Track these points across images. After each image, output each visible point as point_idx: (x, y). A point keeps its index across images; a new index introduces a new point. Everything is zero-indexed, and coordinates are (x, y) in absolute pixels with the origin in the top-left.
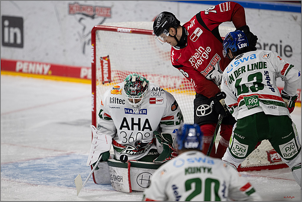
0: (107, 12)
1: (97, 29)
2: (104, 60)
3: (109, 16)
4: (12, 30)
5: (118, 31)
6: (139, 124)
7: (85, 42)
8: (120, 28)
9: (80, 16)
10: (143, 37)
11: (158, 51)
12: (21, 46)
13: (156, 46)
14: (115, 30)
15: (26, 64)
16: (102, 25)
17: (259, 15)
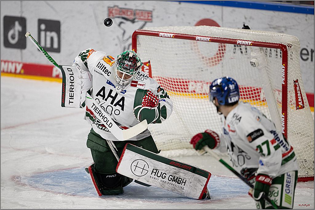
0: (148, 16)
1: (138, 33)
2: (145, 66)
3: (151, 21)
4: (48, 33)
5: (160, 36)
6: (114, 98)
7: (125, 47)
8: (162, 32)
9: (120, 20)
11: (201, 56)
12: (58, 50)
13: (199, 52)
14: (156, 35)
16: (143, 29)
17: (306, 20)
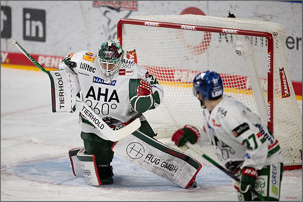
0: (134, 5)
1: (123, 22)
2: (130, 55)
3: (136, 9)
4: (33, 23)
5: (145, 25)
6: (106, 95)
7: (110, 36)
8: (147, 21)
9: (106, 9)
10: (171, 31)
11: (186, 45)
12: (43, 40)
13: (184, 40)
14: (142, 24)
15: (48, 58)
16: (128, 18)
17: (292, 8)
